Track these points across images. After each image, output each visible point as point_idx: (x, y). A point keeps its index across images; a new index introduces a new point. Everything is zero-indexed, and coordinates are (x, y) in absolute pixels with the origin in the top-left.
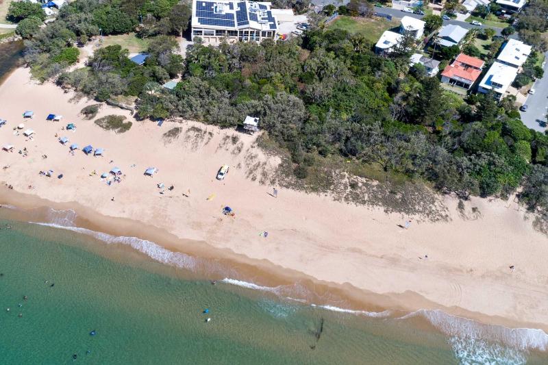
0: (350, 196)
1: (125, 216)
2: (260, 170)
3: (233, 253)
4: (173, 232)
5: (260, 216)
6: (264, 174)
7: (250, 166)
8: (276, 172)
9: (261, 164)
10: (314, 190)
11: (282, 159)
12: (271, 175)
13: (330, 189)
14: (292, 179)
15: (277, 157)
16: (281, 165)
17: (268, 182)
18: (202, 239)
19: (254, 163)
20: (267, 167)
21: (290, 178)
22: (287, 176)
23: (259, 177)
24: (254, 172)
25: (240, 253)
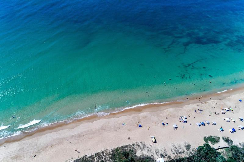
0: (102, 155)
1: (165, 111)
2: (142, 147)
3: (128, 115)
4: (149, 112)
5: (129, 130)
6: (139, 146)
7: (146, 147)
8: (135, 149)
9: (143, 149)
10: (117, 150)
11: (137, 156)
12: (136, 147)
13: (111, 154)
14: (128, 150)
15: (139, 156)
16: (135, 153)
17: (135, 144)
18: (140, 114)
19: (146, 148)
20: (140, 149)
21: (129, 150)
22: (130, 150)
23: (140, 144)
24: (143, 145)
25: (127, 116)
